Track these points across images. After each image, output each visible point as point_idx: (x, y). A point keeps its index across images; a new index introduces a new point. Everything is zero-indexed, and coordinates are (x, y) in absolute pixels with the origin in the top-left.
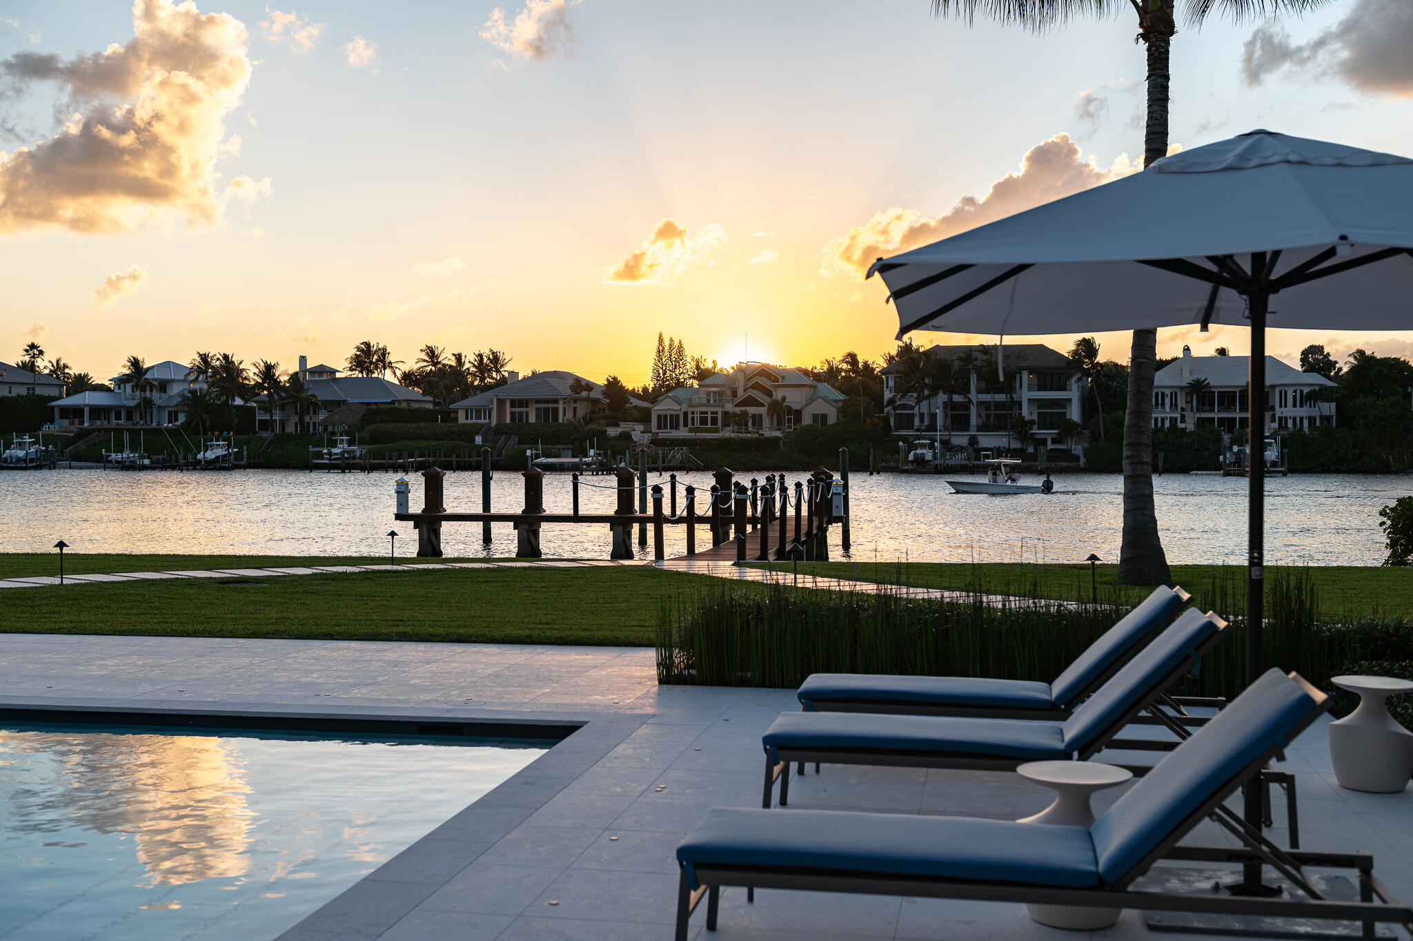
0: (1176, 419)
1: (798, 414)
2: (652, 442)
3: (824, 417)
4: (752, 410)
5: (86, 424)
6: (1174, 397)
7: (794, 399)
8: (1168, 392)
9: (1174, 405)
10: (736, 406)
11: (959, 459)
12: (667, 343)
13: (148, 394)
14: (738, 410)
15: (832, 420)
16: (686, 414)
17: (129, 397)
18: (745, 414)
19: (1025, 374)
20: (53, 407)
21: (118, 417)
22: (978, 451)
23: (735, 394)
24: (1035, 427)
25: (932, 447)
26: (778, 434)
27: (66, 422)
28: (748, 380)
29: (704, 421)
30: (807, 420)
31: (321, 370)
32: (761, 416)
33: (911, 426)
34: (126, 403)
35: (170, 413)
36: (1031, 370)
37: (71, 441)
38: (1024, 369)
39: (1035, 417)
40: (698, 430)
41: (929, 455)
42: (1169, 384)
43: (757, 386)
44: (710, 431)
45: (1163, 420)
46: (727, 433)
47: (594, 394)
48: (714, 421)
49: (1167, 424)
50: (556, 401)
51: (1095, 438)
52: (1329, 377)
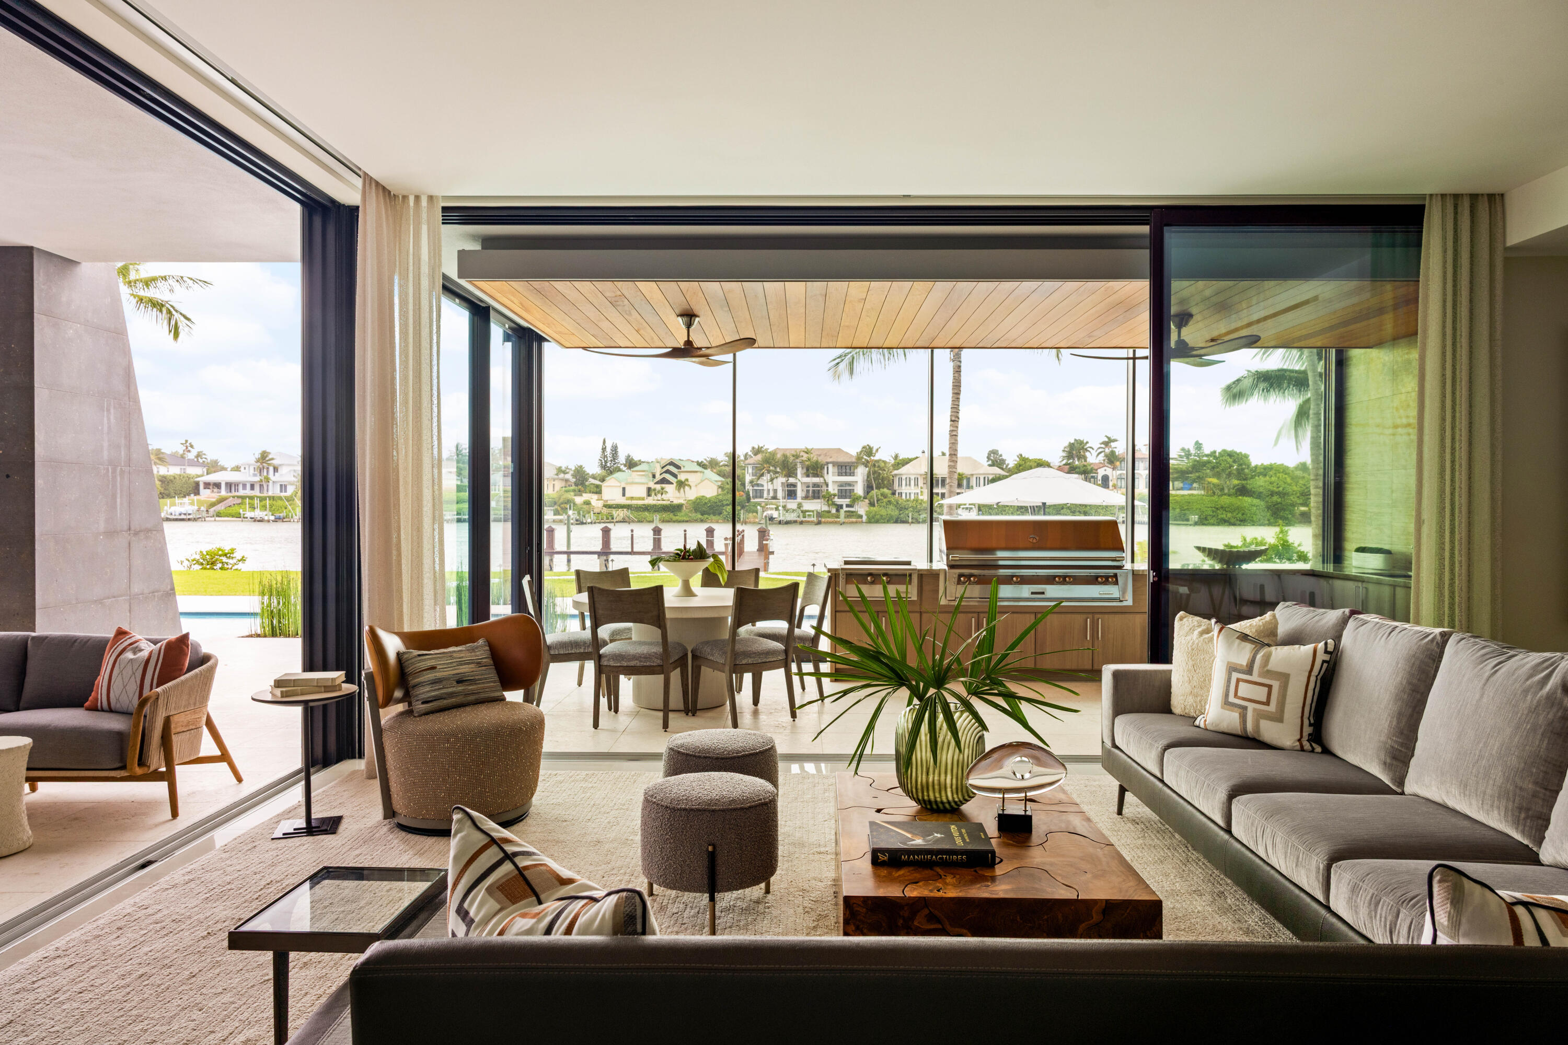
0: (918, 494)
2: (605, 506)
4: (665, 486)
5: (224, 493)
6: (916, 480)
7: (694, 480)
8: (913, 477)
9: (916, 484)
10: (657, 483)
11: (791, 517)
12: (607, 444)
14: (658, 486)
16: (624, 488)
19: (830, 466)
21: (245, 488)
22: (804, 512)
23: (654, 476)
24: (836, 497)
25: (777, 509)
26: (682, 501)
27: (208, 491)
28: (663, 468)
29: (634, 493)
33: (761, 497)
34: (249, 479)
35: (281, 486)
36: (834, 464)
37: (213, 505)
38: (830, 463)
39: (836, 492)
40: (630, 499)
41: (775, 514)
42: (913, 472)
43: (669, 472)
44: (638, 499)
45: (909, 494)
46: (647, 501)
49: (912, 497)
51: (872, 504)
52: (1002, 469)
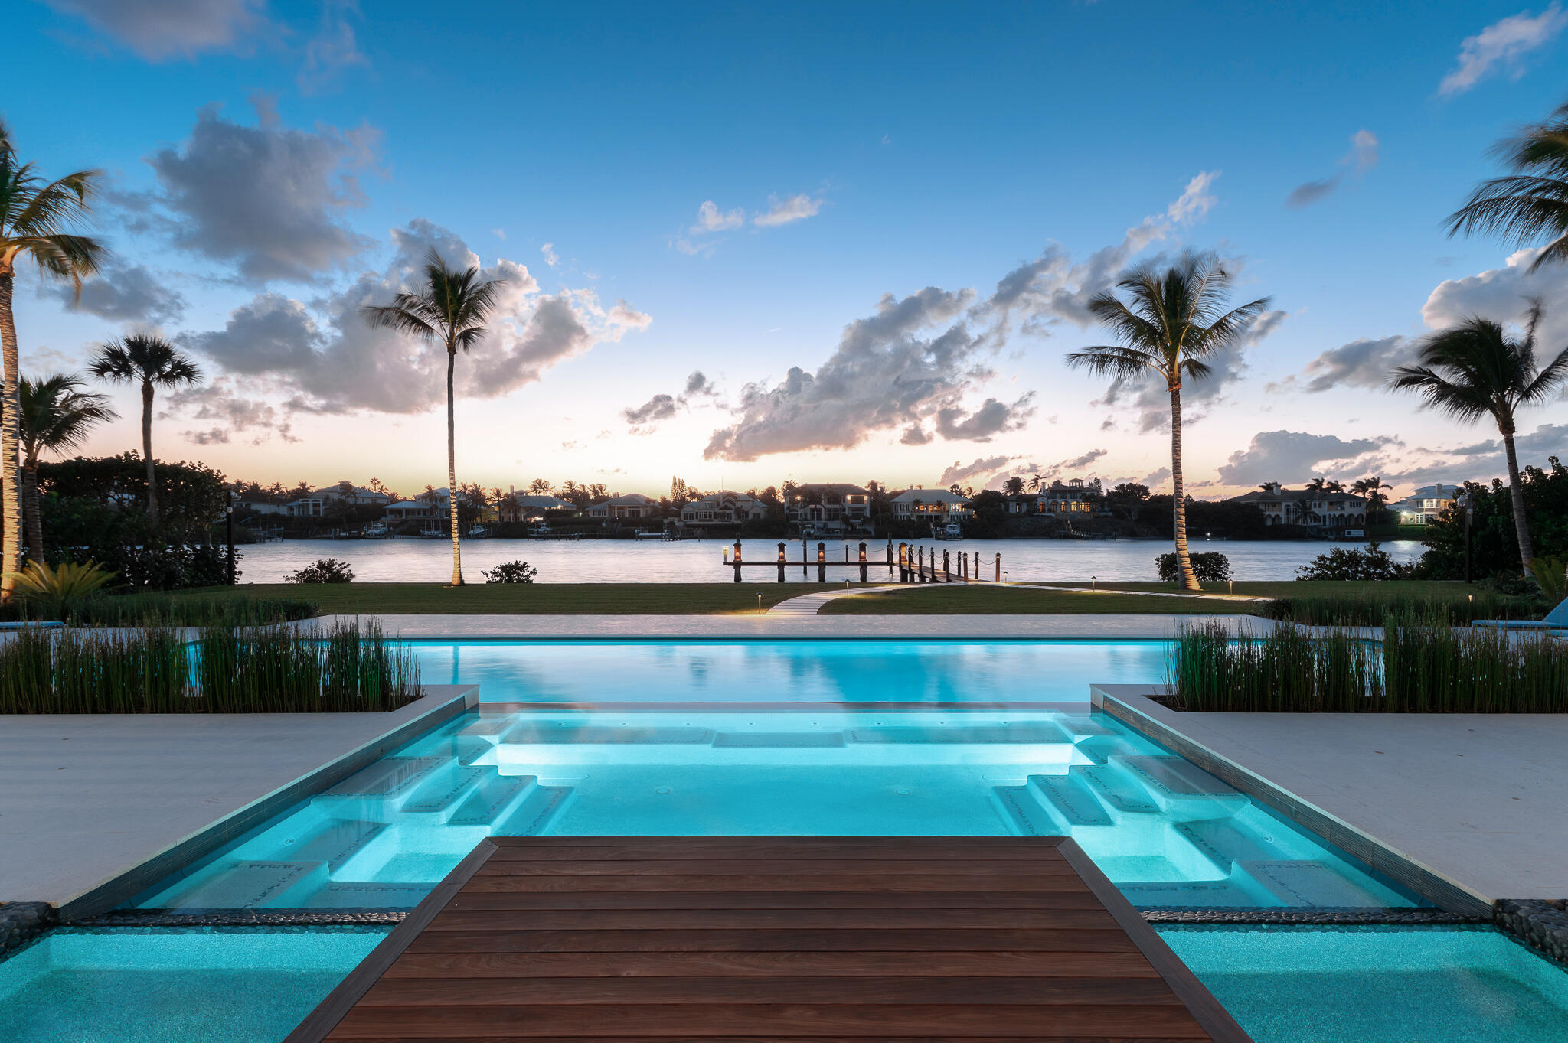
0: (909, 516)
1: (747, 513)
3: (759, 515)
4: (727, 511)
5: (404, 517)
6: (908, 506)
7: (746, 507)
8: (905, 505)
9: (908, 510)
10: (721, 509)
12: (677, 481)
13: (434, 503)
14: (721, 511)
15: (762, 516)
16: (697, 513)
17: (426, 505)
18: (724, 513)
19: (848, 497)
20: (386, 509)
21: (419, 514)
23: (718, 504)
24: (851, 519)
25: (813, 527)
26: (739, 522)
27: (393, 516)
28: (724, 498)
29: (706, 516)
30: (751, 516)
31: (521, 493)
32: (730, 514)
33: (796, 519)
34: (423, 507)
35: (446, 512)
36: (851, 495)
37: (398, 526)
38: (846, 494)
39: (850, 515)
40: (704, 520)
41: (812, 531)
42: (905, 501)
43: (728, 501)
44: (709, 521)
45: (904, 516)
46: (716, 522)
47: (656, 504)
48: (710, 516)
49: (906, 518)
50: (639, 507)
51: (877, 523)
